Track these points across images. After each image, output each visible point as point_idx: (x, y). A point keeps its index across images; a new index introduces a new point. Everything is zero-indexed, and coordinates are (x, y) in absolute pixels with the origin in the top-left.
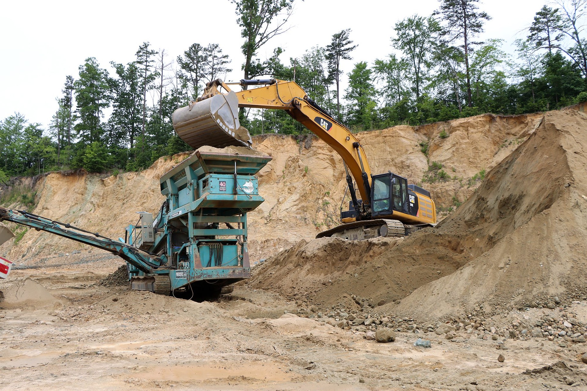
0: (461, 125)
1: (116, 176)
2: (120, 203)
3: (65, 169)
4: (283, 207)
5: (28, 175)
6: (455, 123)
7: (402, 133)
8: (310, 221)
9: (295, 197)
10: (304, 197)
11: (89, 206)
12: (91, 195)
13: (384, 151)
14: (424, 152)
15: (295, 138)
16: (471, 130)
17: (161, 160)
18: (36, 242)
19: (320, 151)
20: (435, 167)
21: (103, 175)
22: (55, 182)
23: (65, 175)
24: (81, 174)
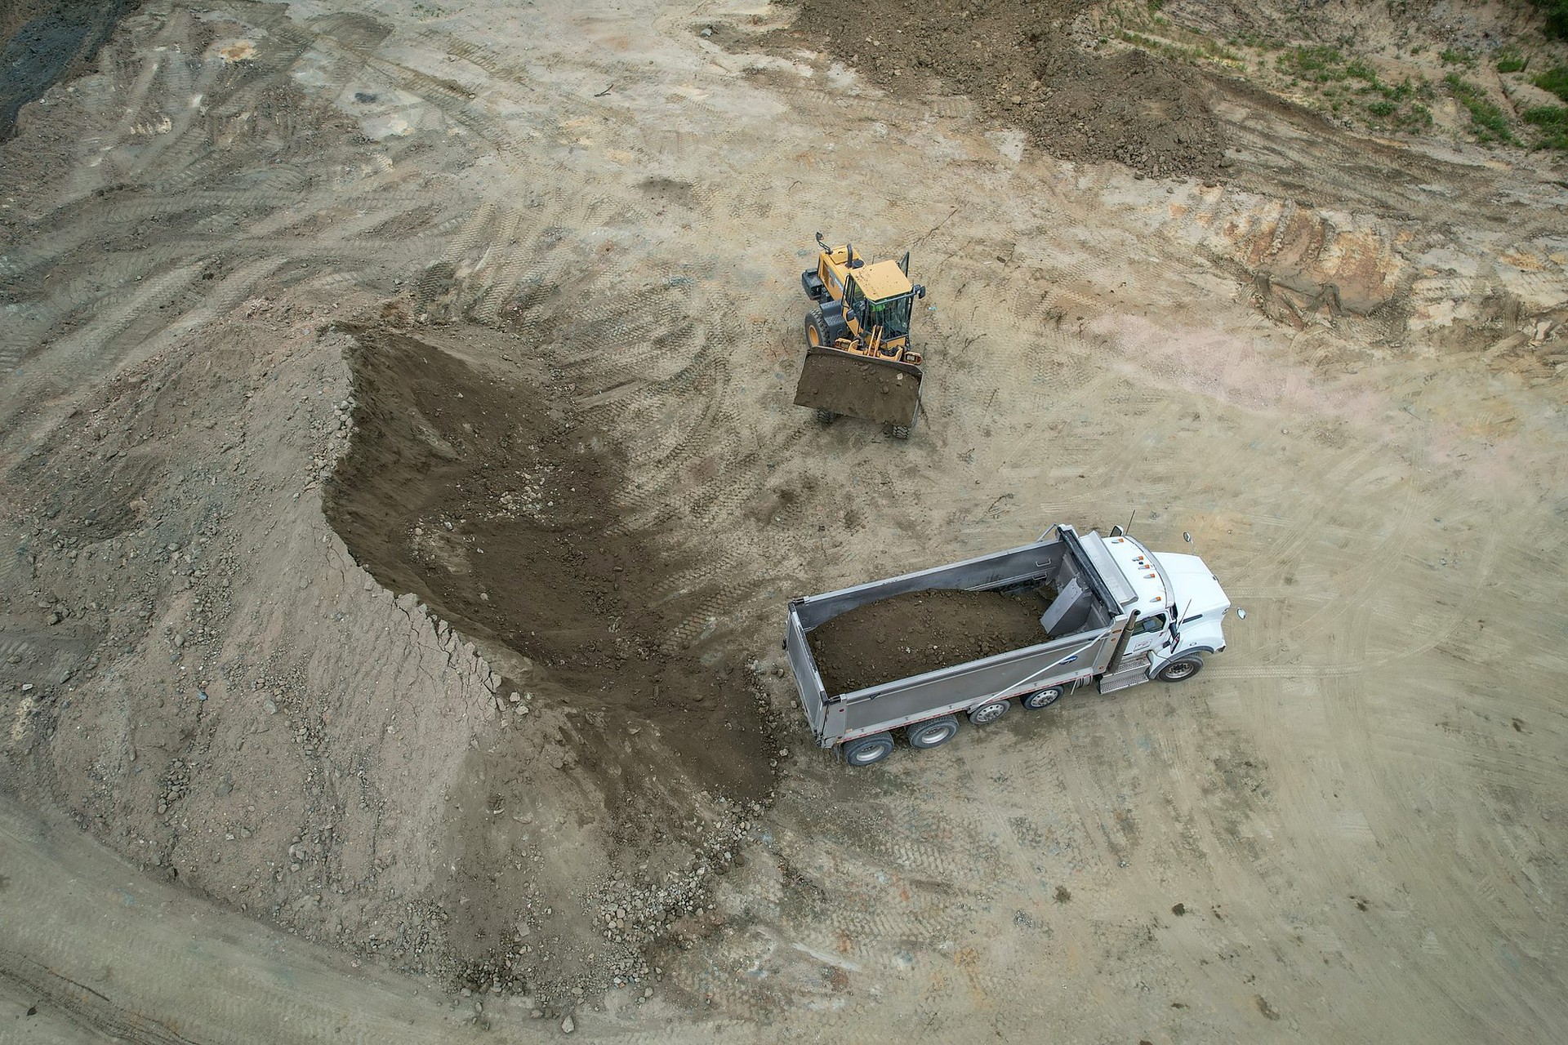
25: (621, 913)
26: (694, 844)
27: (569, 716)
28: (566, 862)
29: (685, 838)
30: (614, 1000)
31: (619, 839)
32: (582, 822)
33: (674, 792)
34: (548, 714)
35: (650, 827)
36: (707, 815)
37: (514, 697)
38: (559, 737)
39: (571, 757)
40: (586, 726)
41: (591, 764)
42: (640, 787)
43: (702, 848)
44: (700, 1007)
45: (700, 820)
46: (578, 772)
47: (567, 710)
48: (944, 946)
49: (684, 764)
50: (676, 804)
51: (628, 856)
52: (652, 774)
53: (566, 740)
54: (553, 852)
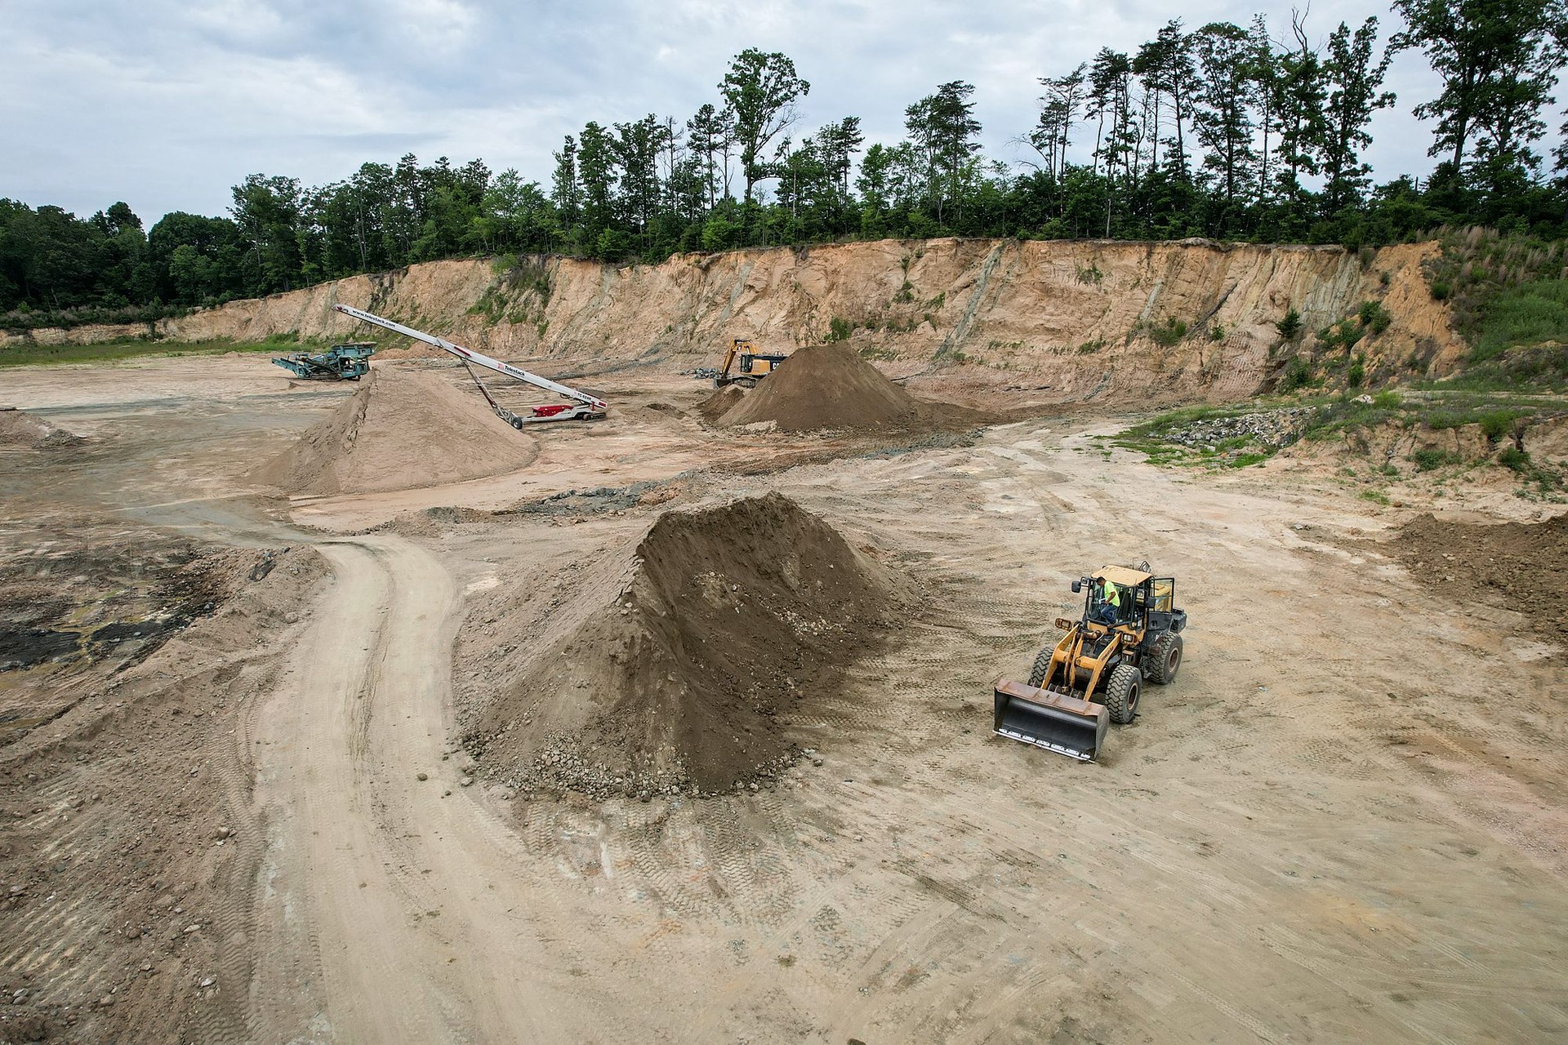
0: (933, 247)
1: (632, 269)
2: (638, 300)
3: (577, 251)
4: (773, 322)
5: (534, 252)
6: (931, 243)
7: (887, 249)
8: (792, 336)
9: (783, 313)
10: (792, 313)
11: (607, 298)
12: (608, 286)
13: (870, 265)
14: (904, 268)
15: (793, 249)
16: (940, 253)
17: (674, 257)
18: (560, 337)
19: (816, 261)
20: (907, 286)
21: (619, 265)
22: (568, 269)
23: (579, 261)
24: (596, 262)
25: (556, 758)
26: (635, 767)
27: (644, 636)
28: (564, 707)
29: (632, 758)
30: (498, 789)
31: (601, 723)
32: (594, 698)
33: (656, 730)
34: (634, 625)
35: (623, 733)
36: (660, 760)
37: (629, 605)
38: (628, 640)
39: (623, 657)
40: (648, 651)
41: (630, 673)
42: (641, 710)
43: (637, 775)
44: (519, 822)
45: (653, 758)
46: (619, 668)
47: (647, 633)
48: (669, 911)
49: (680, 723)
50: (649, 736)
51: (594, 735)
52: (656, 709)
53: (630, 646)
54: (564, 696)
